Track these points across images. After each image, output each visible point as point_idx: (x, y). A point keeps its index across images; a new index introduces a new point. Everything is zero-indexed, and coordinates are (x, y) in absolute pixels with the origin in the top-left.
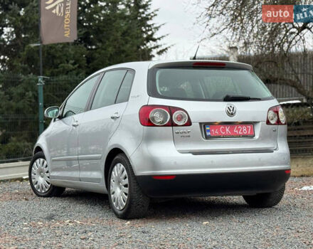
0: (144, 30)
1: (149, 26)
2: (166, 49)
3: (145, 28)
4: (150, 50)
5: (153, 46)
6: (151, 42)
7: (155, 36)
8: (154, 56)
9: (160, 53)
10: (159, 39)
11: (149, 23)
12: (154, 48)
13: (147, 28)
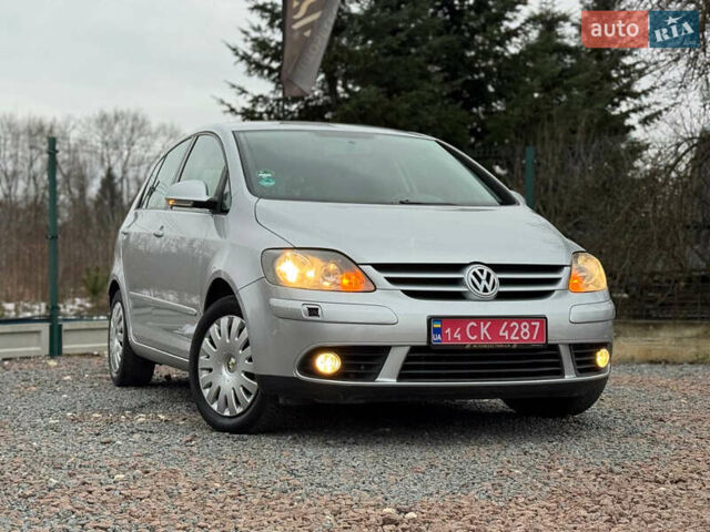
0: (615, 75)
1: (625, 67)
2: (660, 112)
3: (618, 71)
4: (626, 115)
5: (631, 107)
6: (628, 99)
7: (637, 88)
8: (633, 128)
9: (645, 121)
10: (645, 93)
11: (628, 61)
12: (634, 111)
13: (622, 72)
